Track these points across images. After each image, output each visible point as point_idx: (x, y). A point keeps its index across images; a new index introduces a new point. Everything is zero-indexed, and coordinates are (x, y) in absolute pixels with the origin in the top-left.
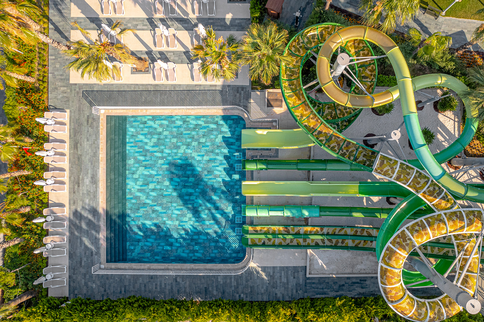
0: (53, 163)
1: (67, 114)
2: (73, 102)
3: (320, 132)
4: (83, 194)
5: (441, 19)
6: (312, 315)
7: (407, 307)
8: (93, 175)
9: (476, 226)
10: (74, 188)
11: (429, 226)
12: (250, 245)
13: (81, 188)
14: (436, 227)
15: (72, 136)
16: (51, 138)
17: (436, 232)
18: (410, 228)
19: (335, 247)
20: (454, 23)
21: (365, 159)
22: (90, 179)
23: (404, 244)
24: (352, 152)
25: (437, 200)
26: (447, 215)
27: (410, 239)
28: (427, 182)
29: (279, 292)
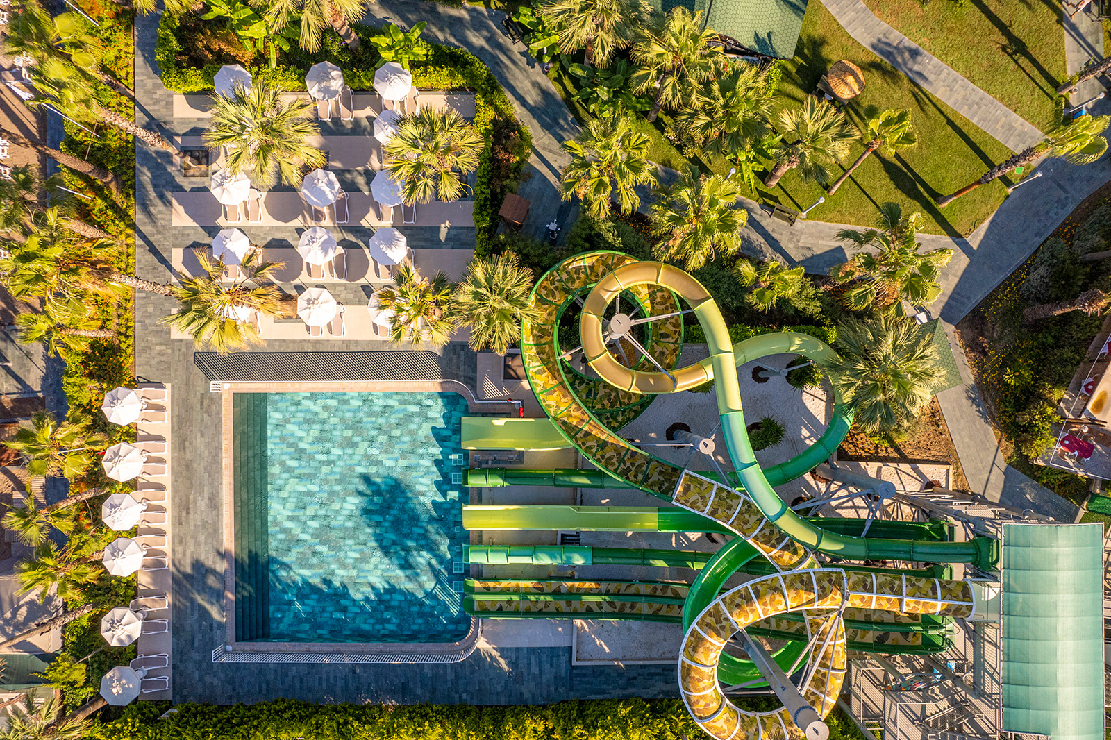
0: (145, 476)
1: (167, 392)
2: (176, 370)
3: (587, 434)
4: (195, 526)
5: (799, 224)
6: (579, 731)
7: (725, 727)
8: (212, 494)
9: (833, 599)
10: (180, 517)
11: (758, 597)
12: (477, 613)
13: (191, 516)
14: (768, 599)
15: (176, 428)
16: (140, 433)
17: (769, 607)
18: (727, 600)
19: (620, 614)
20: (821, 231)
21: (661, 478)
22: (206, 500)
23: (718, 626)
24: (640, 466)
25: (776, 551)
26: (787, 581)
27: (727, 619)
28: (760, 520)
29: (527, 690)
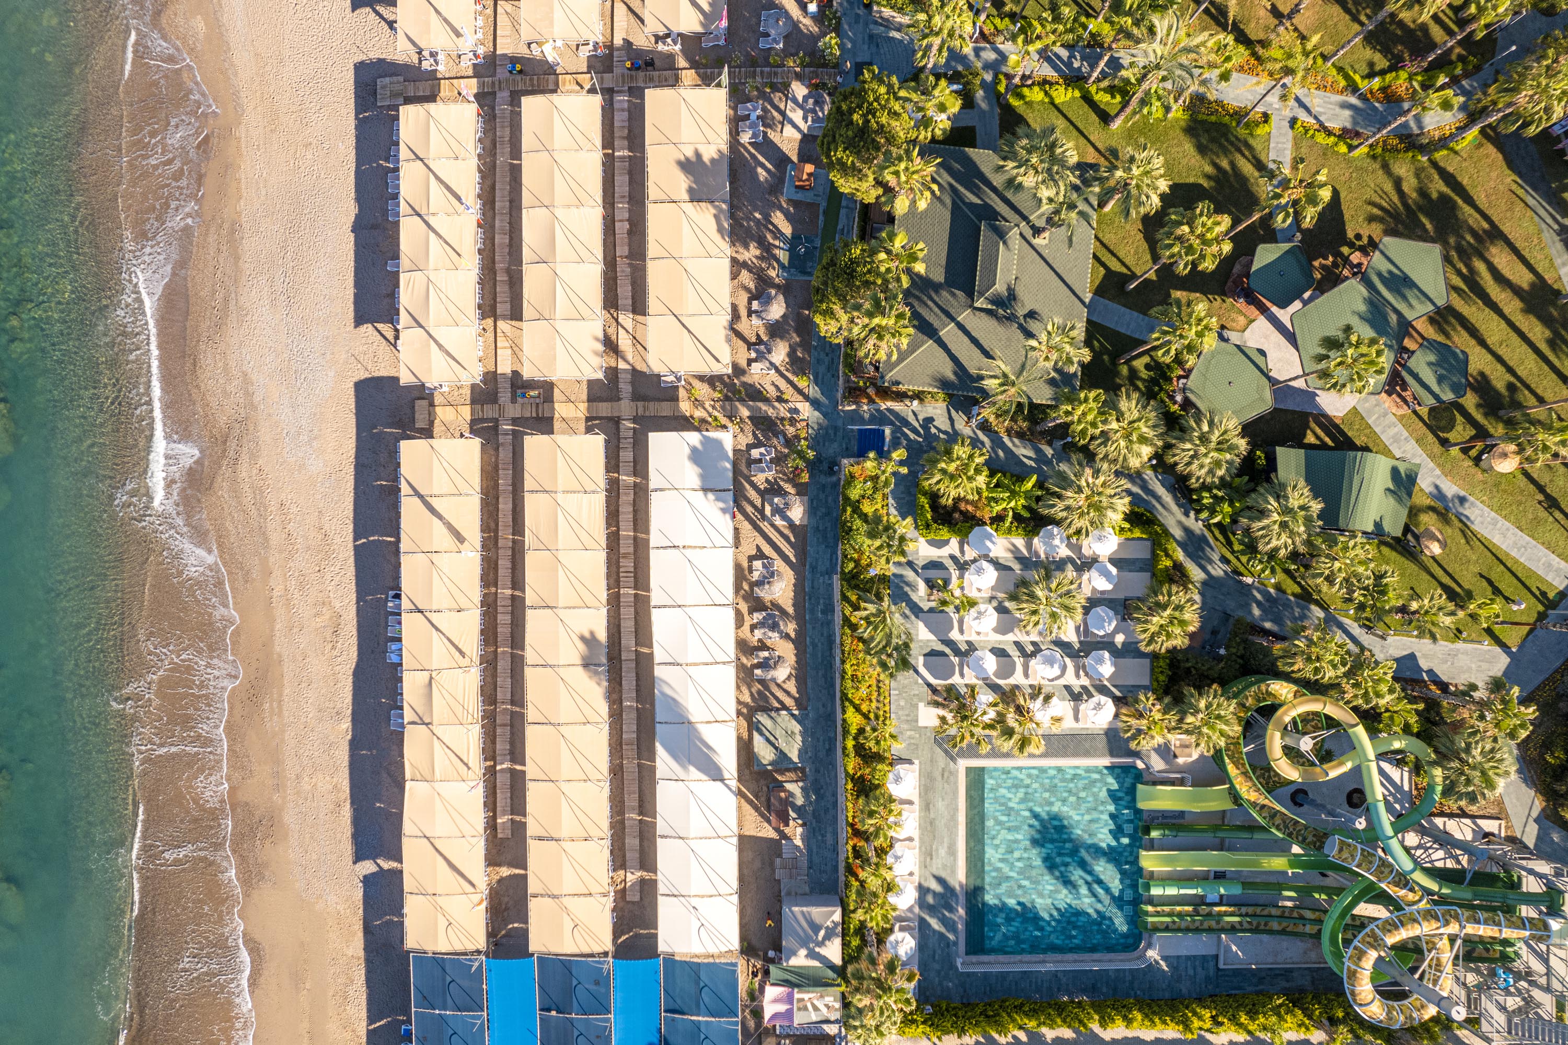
1: (916, 766)
2: (923, 750)
4: (937, 868)
5: (1388, 640)
7: (1376, 1011)
8: (949, 844)
9: (1453, 927)
10: (925, 861)
11: (1402, 925)
12: (1149, 930)
14: (1409, 927)
15: (922, 794)
16: (896, 798)
18: (1380, 926)
19: (1255, 930)
20: (1403, 644)
21: (1315, 839)
22: (945, 850)
23: (1374, 943)
24: (1300, 831)
25: (1404, 891)
26: (1421, 915)
27: (1381, 939)
28: (1394, 873)
29: (1184, 987)
